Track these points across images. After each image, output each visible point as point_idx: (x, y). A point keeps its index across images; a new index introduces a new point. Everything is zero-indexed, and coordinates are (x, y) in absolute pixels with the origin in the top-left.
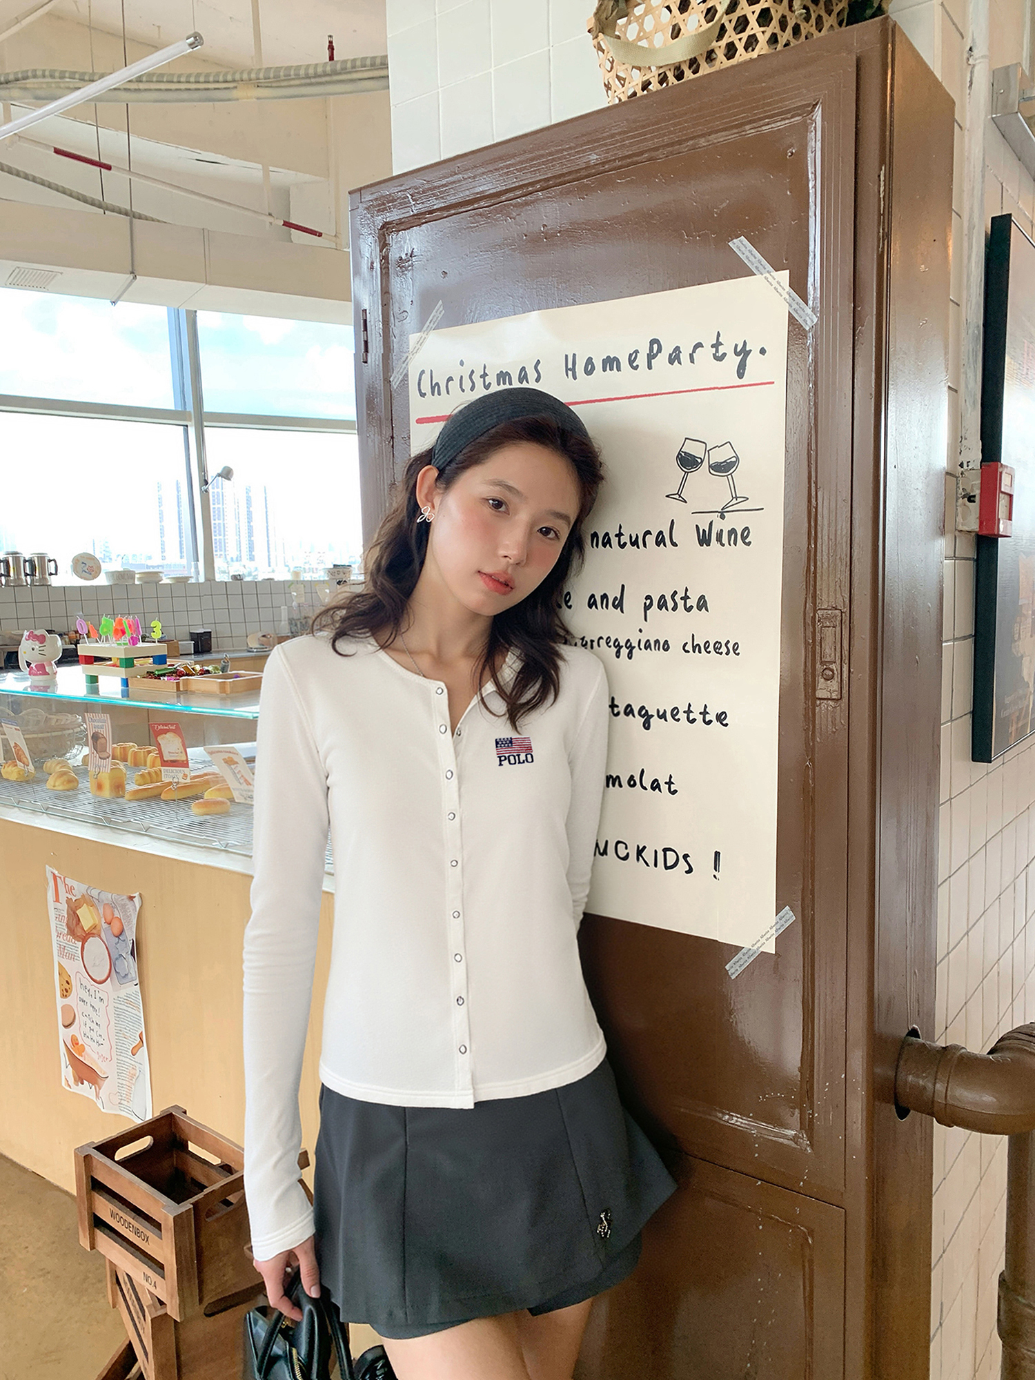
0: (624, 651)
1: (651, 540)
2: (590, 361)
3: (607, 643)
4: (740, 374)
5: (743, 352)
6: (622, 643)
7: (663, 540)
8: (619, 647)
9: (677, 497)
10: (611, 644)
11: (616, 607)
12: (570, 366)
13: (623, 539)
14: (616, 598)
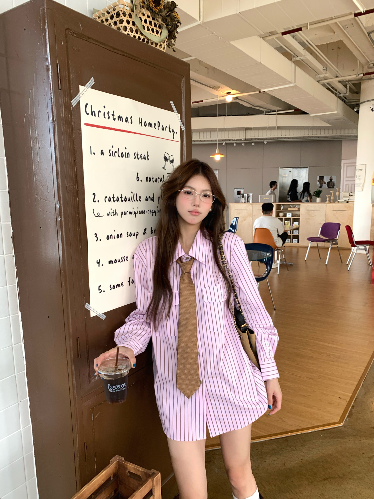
0: (154, 214)
1: (159, 180)
2: (145, 122)
3: (150, 212)
4: (173, 138)
5: (174, 132)
6: (154, 211)
7: (162, 181)
8: (153, 213)
9: (164, 168)
10: (151, 212)
11: (152, 200)
12: (141, 122)
13: (154, 180)
14: (152, 198)
